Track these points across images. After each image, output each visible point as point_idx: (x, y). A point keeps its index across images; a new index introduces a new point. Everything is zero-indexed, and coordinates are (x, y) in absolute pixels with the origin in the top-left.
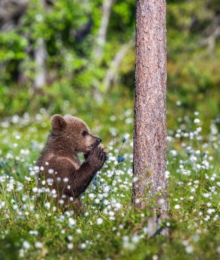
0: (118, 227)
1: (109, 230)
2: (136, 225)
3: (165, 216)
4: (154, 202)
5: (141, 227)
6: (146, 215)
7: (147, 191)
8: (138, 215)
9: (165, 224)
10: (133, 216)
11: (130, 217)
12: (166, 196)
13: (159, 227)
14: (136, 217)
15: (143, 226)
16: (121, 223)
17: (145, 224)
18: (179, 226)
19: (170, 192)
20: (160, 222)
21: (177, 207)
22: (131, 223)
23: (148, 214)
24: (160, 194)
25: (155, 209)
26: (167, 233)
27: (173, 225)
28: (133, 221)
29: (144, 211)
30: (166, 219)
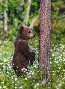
3: (49, 78)
4: (46, 72)
6: (43, 77)
8: (40, 77)
9: (49, 80)
11: (37, 78)
12: (50, 70)
15: (41, 81)
18: (54, 81)
20: (47, 79)
21: (54, 74)
23: (44, 77)
24: (48, 70)
25: (46, 75)
26: (50, 83)
27: (52, 80)
30: (50, 79)
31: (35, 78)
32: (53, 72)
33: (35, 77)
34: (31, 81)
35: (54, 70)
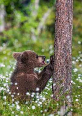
0: (44, 111)
1: (39, 112)
2: (54, 110)
3: (70, 105)
4: (64, 97)
5: (56, 111)
6: (59, 104)
7: (61, 91)
8: (55, 104)
9: (70, 110)
10: (52, 105)
11: (51, 105)
12: (71, 94)
13: (66, 111)
14: (54, 105)
15: (58, 111)
16: (45, 108)
17: (59, 109)
18: (77, 111)
19: (73, 92)
20: (67, 108)
21: (77, 100)
22: (51, 109)
23: (61, 104)
24: (68, 93)
25: (64, 101)
26: (71, 115)
27: (74, 110)
28: (52, 108)
29: (59, 102)
30: (70, 107)
31: (48, 107)
32: (76, 96)
33: (48, 104)
34: (41, 111)
35: (77, 94)
